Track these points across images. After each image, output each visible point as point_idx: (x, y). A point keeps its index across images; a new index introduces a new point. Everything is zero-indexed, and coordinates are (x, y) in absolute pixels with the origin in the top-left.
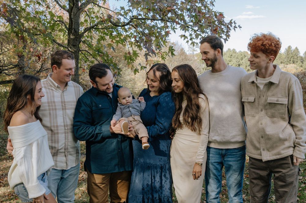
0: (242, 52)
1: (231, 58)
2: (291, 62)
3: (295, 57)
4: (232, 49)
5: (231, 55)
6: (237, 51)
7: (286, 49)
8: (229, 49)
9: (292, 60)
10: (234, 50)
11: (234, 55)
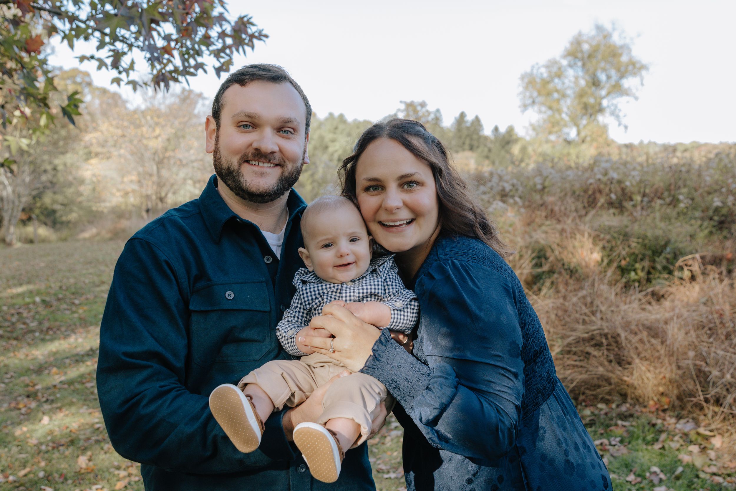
0: (360, 123)
1: (335, 133)
2: (467, 147)
3: (475, 137)
4: (336, 114)
5: (336, 128)
6: (350, 119)
7: (455, 118)
8: (331, 115)
9: (468, 142)
10: (341, 117)
11: (341, 127)
